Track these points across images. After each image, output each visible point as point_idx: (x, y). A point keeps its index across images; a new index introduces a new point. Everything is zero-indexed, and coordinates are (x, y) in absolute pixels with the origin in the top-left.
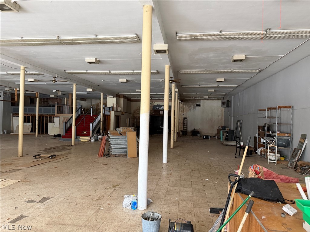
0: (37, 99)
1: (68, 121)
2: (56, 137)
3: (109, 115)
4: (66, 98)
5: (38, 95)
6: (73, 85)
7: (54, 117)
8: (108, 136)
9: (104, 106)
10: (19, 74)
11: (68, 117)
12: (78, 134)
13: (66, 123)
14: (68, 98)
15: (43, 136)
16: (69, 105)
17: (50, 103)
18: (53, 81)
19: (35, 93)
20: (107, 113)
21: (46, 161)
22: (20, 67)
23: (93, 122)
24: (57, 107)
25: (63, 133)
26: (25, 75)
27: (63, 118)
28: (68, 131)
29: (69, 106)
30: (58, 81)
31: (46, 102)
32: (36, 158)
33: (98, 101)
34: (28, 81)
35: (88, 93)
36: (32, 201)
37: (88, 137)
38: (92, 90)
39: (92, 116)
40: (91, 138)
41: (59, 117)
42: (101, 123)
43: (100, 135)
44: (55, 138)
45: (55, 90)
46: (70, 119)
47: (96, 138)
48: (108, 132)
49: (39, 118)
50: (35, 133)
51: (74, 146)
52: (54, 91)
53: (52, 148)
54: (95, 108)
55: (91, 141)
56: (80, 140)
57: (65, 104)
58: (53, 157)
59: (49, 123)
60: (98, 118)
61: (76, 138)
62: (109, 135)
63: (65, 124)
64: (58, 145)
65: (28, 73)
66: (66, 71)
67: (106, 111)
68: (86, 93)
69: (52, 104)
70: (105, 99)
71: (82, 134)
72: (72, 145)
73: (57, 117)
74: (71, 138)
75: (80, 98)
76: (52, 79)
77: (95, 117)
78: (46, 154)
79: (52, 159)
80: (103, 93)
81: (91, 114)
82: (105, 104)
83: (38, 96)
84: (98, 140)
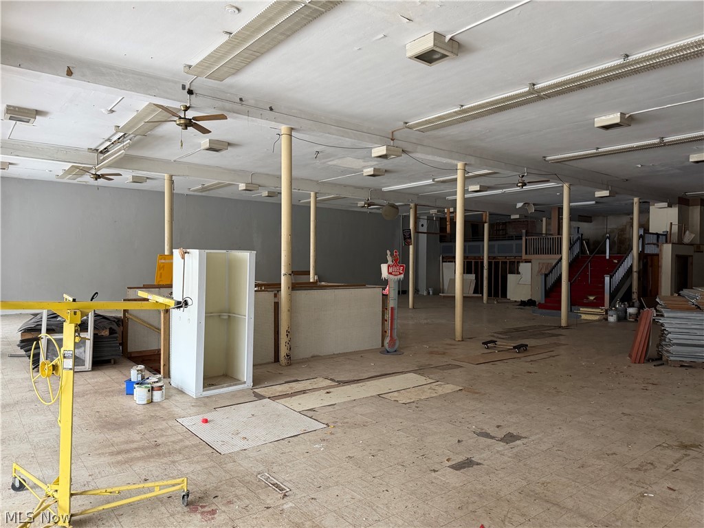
0: (486, 226)
1: (551, 271)
2: (524, 306)
3: (657, 255)
4: (544, 219)
5: (488, 218)
6: (563, 186)
7: (518, 262)
8: (657, 311)
9: (642, 232)
10: (455, 180)
11: (550, 261)
12: (575, 301)
13: (546, 275)
14: (549, 218)
15: (498, 302)
16: (551, 235)
17: (511, 232)
18: (519, 185)
19: (482, 215)
20: (650, 250)
21: (508, 355)
22: (457, 165)
23: (611, 274)
24: (526, 240)
25: (539, 297)
26: (465, 179)
27: (539, 263)
28: (552, 292)
29: (552, 237)
30: (528, 183)
31: (503, 230)
32: (488, 348)
33: (625, 220)
34: (470, 190)
35: (597, 202)
36: (487, 435)
37: (599, 310)
38: (608, 195)
39: (608, 257)
40: (607, 313)
41: (530, 262)
42: (635, 275)
43: (632, 306)
44: (522, 307)
45: (522, 204)
46: (555, 266)
47: (620, 314)
48: (658, 300)
49: (490, 264)
50: (483, 295)
51: (567, 327)
52: (519, 205)
53: (517, 330)
54: (616, 239)
55: (607, 319)
56: (581, 316)
57: (544, 232)
58: (522, 349)
59: (510, 276)
60: (625, 263)
61: (570, 310)
62: (658, 307)
63: (544, 276)
64: (531, 324)
65: (470, 174)
66: (548, 158)
67: (648, 244)
68: (594, 202)
69: (515, 233)
70: (645, 211)
71: (585, 301)
72: (560, 327)
73: (526, 262)
74: (559, 308)
75: (579, 215)
76: (517, 179)
77: (616, 261)
78: (507, 341)
79: (519, 353)
80: (640, 199)
81: (605, 253)
82: (645, 226)
83: (487, 220)
84: (625, 318)
